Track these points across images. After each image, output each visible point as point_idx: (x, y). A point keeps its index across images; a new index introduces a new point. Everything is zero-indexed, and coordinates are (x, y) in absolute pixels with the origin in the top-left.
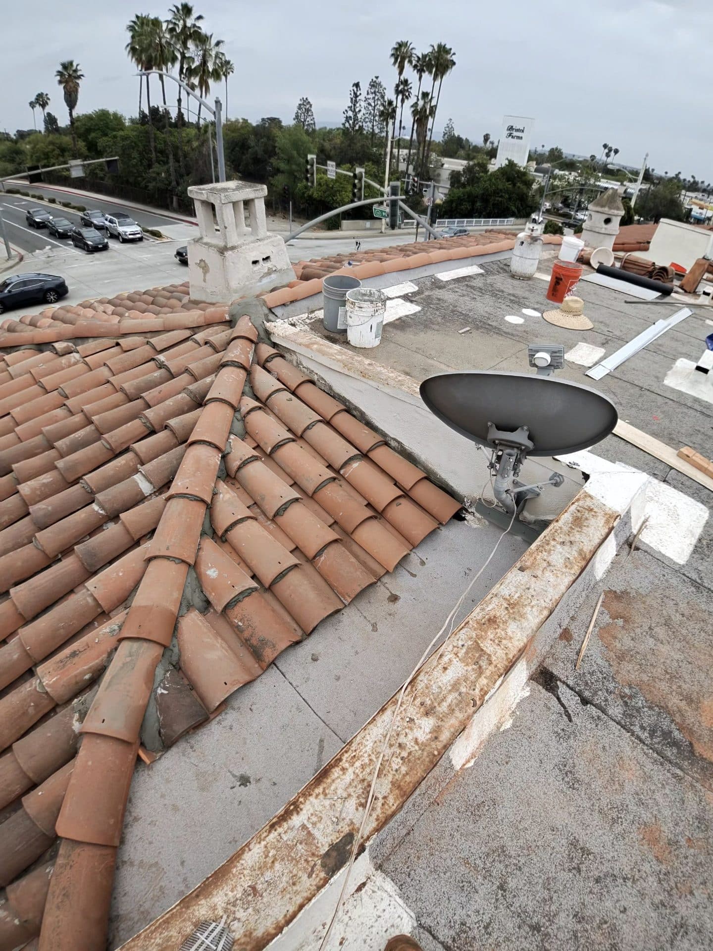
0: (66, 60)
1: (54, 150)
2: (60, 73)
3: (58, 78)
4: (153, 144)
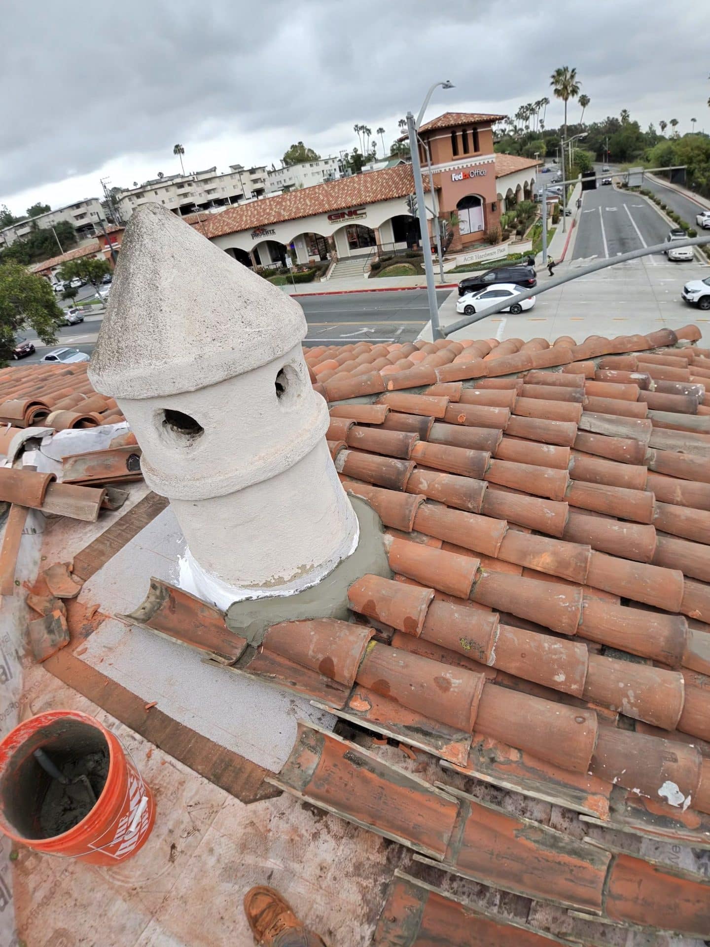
1: (699, 155)
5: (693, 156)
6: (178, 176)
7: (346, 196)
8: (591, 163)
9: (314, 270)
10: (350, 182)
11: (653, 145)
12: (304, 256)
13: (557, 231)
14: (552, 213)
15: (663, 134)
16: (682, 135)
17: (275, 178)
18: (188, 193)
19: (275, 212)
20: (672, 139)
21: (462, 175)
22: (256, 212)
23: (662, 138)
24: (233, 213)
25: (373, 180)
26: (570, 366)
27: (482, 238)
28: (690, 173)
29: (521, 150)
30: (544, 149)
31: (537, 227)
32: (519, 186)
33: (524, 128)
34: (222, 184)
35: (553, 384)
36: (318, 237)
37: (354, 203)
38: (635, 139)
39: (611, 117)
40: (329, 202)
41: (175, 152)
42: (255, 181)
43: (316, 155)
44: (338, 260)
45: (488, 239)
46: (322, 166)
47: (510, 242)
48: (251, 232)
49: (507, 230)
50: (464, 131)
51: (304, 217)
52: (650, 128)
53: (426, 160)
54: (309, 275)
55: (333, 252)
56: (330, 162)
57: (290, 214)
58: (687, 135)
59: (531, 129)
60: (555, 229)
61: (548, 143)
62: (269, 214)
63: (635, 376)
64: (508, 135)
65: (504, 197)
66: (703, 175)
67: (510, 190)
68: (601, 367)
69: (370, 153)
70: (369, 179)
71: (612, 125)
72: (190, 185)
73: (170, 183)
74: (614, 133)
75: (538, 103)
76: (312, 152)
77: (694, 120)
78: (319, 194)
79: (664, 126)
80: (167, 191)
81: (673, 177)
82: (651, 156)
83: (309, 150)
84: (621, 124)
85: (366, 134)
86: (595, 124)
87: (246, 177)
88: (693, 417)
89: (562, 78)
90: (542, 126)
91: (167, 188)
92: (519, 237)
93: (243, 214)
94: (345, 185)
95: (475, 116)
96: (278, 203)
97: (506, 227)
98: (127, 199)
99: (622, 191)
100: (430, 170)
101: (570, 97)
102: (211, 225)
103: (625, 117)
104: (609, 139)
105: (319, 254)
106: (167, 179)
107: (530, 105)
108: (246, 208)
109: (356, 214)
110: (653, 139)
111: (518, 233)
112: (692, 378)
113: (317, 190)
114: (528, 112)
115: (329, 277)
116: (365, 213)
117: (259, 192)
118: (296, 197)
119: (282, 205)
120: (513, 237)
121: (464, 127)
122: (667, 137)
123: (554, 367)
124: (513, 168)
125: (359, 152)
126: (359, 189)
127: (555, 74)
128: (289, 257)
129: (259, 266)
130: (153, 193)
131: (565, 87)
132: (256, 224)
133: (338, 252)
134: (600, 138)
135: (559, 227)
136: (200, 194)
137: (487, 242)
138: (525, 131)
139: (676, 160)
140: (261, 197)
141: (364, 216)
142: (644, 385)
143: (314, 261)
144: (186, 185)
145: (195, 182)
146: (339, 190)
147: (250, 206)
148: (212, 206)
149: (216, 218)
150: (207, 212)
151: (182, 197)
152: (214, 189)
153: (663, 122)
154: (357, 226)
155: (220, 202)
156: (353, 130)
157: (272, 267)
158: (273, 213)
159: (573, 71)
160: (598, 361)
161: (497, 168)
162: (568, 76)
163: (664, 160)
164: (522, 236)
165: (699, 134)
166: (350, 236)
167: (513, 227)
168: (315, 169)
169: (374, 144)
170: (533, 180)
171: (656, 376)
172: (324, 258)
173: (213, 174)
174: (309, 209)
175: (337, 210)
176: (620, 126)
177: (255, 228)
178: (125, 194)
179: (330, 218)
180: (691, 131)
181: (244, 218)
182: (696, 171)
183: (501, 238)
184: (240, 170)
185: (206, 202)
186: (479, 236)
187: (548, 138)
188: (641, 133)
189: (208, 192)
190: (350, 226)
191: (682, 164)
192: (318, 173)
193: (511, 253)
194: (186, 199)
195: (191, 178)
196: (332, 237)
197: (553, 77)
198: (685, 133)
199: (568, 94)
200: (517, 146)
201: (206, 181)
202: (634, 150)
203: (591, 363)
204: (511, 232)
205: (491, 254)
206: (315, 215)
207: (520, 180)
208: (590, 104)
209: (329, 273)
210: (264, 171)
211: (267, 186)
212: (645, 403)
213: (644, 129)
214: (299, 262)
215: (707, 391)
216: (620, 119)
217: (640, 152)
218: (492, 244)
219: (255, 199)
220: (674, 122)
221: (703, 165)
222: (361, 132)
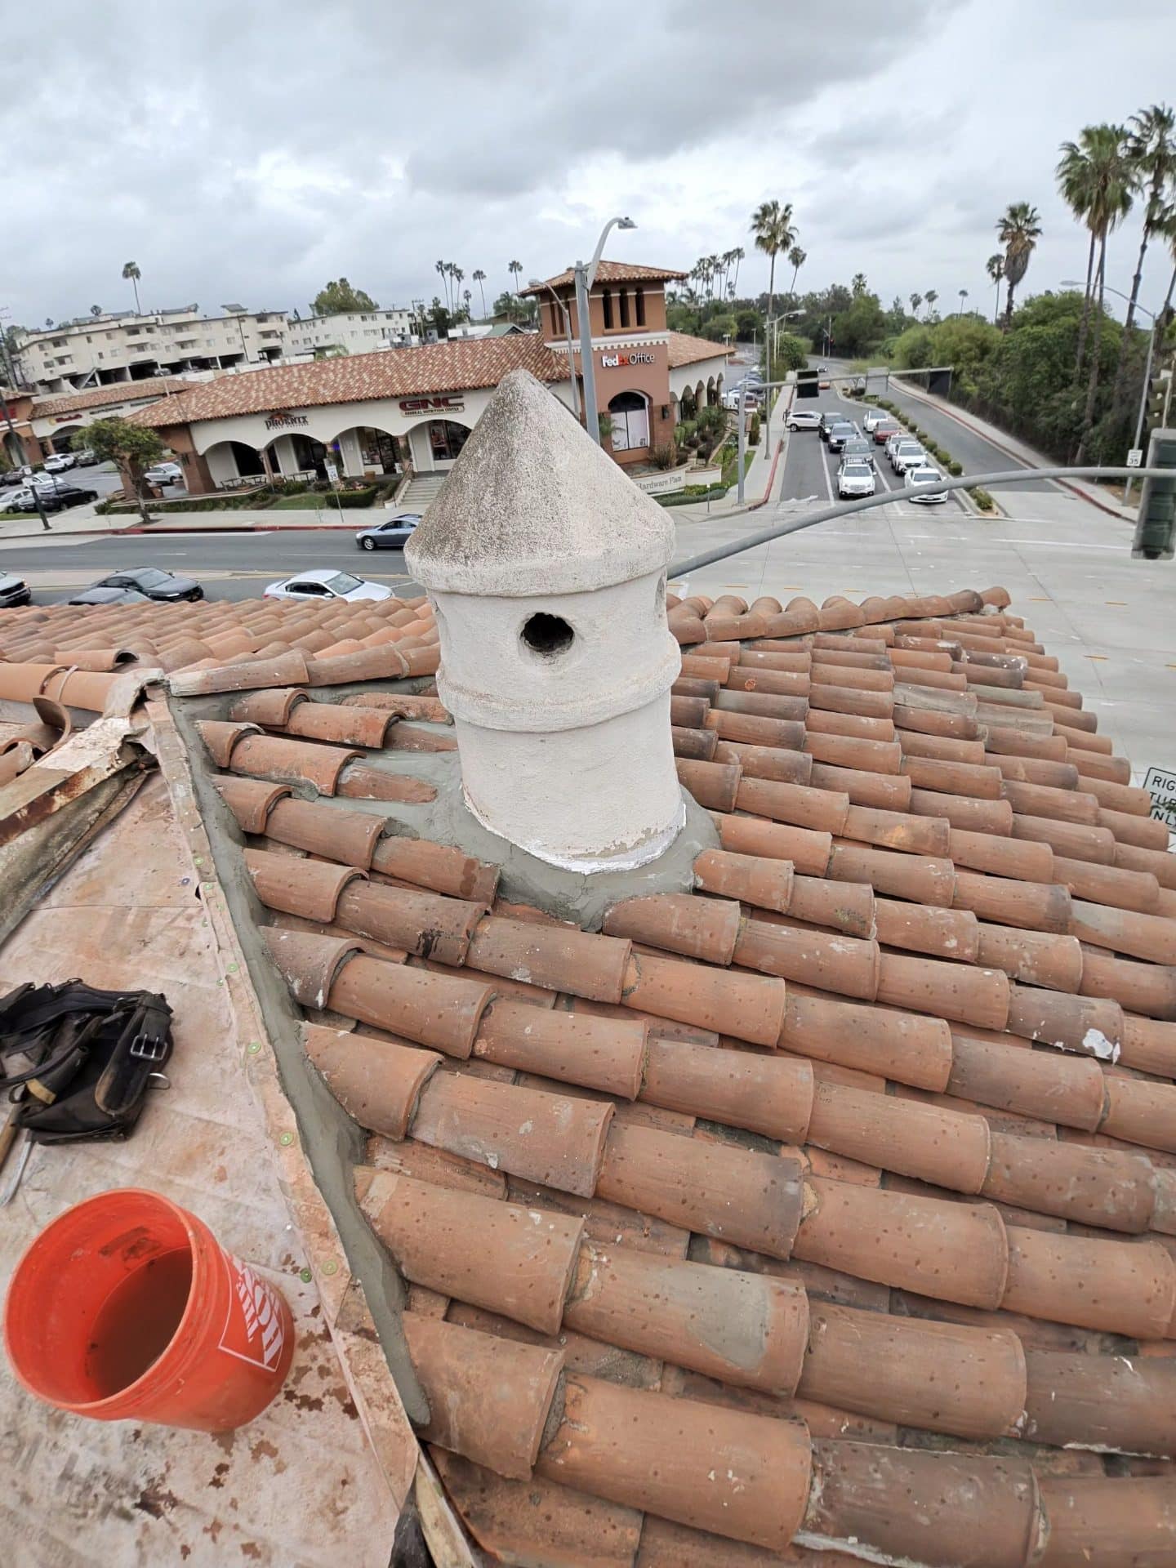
0: (1015, 201)
1: (970, 350)
2: (1005, 224)
3: (1001, 230)
4: (1080, 351)
5: (962, 351)
6: (127, 315)
7: (431, 374)
8: (806, 355)
9: (373, 488)
10: (437, 352)
11: (897, 332)
12: (357, 464)
13: (756, 456)
14: (749, 429)
15: (915, 315)
16: (943, 317)
17: (299, 332)
18: (145, 344)
19: (309, 388)
20: (927, 323)
21: (617, 359)
22: (274, 386)
23: (912, 322)
24: (234, 383)
25: (475, 353)
26: (862, 630)
27: (647, 459)
28: (956, 376)
29: (700, 327)
30: (735, 329)
31: (729, 447)
32: (700, 383)
33: (704, 294)
34: (208, 334)
35: (848, 649)
36: (380, 435)
37: (445, 386)
38: (871, 322)
39: (838, 285)
40: (401, 381)
41: (126, 275)
42: (266, 335)
43: (371, 303)
44: (415, 476)
45: (656, 460)
46: (381, 321)
47: (689, 468)
48: (266, 418)
49: (683, 450)
50: (623, 292)
51: (359, 401)
52: (896, 305)
53: (562, 331)
54: (366, 495)
55: (407, 463)
56: (396, 316)
57: (335, 394)
58: (951, 317)
59: (716, 295)
60: (754, 452)
61: (741, 321)
62: (297, 390)
63: (943, 644)
64: (681, 303)
65: (680, 398)
66: (974, 380)
67: (688, 388)
68: (898, 633)
69: (461, 308)
70: (468, 351)
71: (838, 298)
72: (150, 330)
73: (114, 325)
74: (841, 310)
75: (728, 256)
76: (365, 297)
77: (963, 293)
78: (385, 366)
79: (916, 302)
80: (109, 337)
81: (931, 384)
82: (896, 350)
83: (360, 293)
84: (852, 296)
85: (454, 277)
86: (813, 295)
87: (251, 327)
88: (1020, 692)
89: (770, 219)
90: (732, 293)
91: (109, 333)
92: (703, 461)
93: (252, 386)
94: (430, 356)
95: (641, 270)
96: (314, 374)
97: (682, 445)
98: (36, 347)
99: (851, 401)
100: (570, 346)
101: (779, 251)
102: (194, 401)
103: (858, 287)
104: (833, 320)
105: (382, 463)
106: (108, 318)
107: (714, 258)
108: (257, 376)
109: (447, 404)
110: (900, 322)
111: (701, 455)
112: (1008, 650)
113: (381, 360)
114: (711, 270)
115: (398, 501)
116: (462, 404)
117: (272, 353)
118: (344, 367)
119: (321, 379)
120: (693, 461)
121: (623, 285)
122: (920, 319)
123: (842, 631)
124: (694, 356)
125: (442, 306)
126: (452, 364)
127: (759, 212)
128: (330, 464)
129: (276, 475)
130: (84, 339)
131: (774, 236)
132: (274, 404)
133: (414, 463)
134: (820, 318)
135: (760, 449)
136: (167, 347)
137: (655, 465)
138: (706, 299)
139: (934, 356)
140: (276, 362)
141: (460, 408)
142: (955, 655)
143: (373, 475)
144: (143, 331)
145: (159, 326)
146: (418, 363)
147: (265, 376)
148: (187, 368)
149: (201, 389)
150: (178, 377)
151: (135, 349)
152: (192, 341)
153: (915, 295)
154: (448, 423)
155: (202, 364)
156: (435, 269)
157: (300, 478)
158: (305, 390)
159: (787, 209)
160: (895, 625)
161: (671, 353)
162: (779, 216)
163: (915, 359)
164: (707, 460)
165: (969, 315)
166: (434, 437)
167: (693, 445)
168: (370, 324)
169: (467, 296)
170: (720, 375)
171: (966, 645)
172: (389, 470)
173: (192, 317)
174: (368, 389)
175: (416, 394)
176: (850, 299)
177: (273, 410)
178: (34, 338)
179: (403, 406)
180: (957, 311)
181: (253, 394)
182: (964, 374)
183: (676, 461)
184: (240, 314)
185: (177, 361)
186: (641, 455)
187: (741, 312)
188: (881, 313)
189: (182, 345)
190: (435, 422)
191: (943, 363)
192: (374, 331)
193: (691, 484)
194: (142, 353)
195: (152, 320)
196: (406, 437)
197: (756, 217)
198: (948, 314)
199: (777, 245)
200: (694, 321)
201: (179, 327)
202: (871, 338)
203: (888, 627)
204: (689, 452)
205: (661, 484)
206: (378, 399)
207: (704, 375)
208: (805, 263)
209: (400, 495)
210: (282, 319)
211: (285, 344)
212: (964, 675)
213: (886, 307)
214: (346, 474)
215: (1030, 665)
216: (851, 289)
217: (879, 343)
218: (661, 469)
219: (266, 364)
220: (931, 297)
221: (975, 365)
222: (447, 273)
